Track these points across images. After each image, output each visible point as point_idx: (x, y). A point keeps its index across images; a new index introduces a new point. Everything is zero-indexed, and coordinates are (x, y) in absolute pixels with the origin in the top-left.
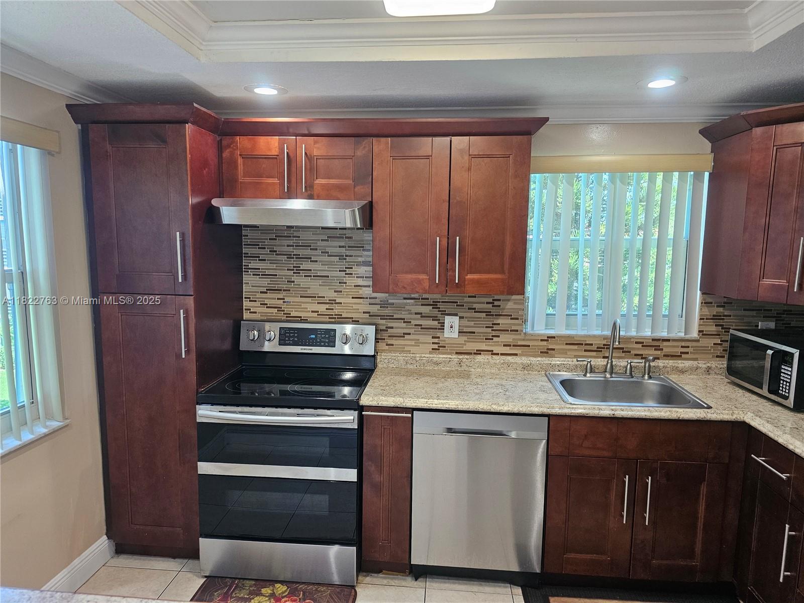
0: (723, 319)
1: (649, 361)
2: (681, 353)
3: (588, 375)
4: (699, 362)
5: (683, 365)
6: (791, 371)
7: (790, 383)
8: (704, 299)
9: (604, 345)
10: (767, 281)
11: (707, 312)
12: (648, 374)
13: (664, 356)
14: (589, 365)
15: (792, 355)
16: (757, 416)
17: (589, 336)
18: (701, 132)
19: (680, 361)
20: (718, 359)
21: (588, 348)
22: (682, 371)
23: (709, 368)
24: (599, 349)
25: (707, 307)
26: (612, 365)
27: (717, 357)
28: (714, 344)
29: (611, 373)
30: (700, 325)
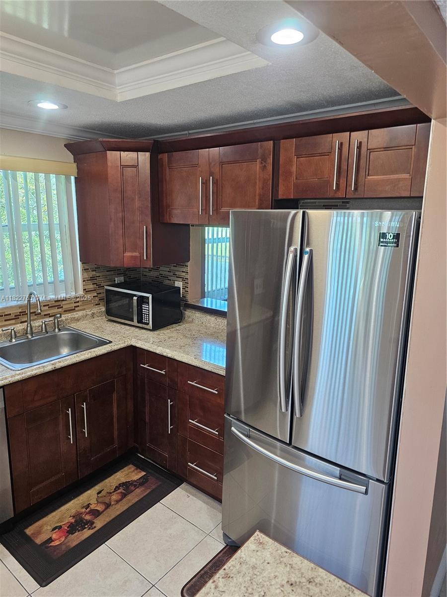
0: (96, 279)
1: (58, 318)
2: (75, 307)
3: (14, 340)
4: (87, 311)
5: (77, 315)
6: (149, 308)
7: (149, 315)
8: (84, 267)
9: (20, 312)
10: (128, 254)
11: (86, 275)
12: (58, 328)
13: (64, 311)
14: (13, 332)
15: (148, 298)
16: (138, 340)
17: (7, 307)
18: (65, 146)
19: (75, 313)
20: (97, 306)
21: (8, 317)
22: (78, 320)
23: (93, 313)
24: (17, 317)
25: (86, 272)
26: (31, 328)
27: (96, 305)
28: (94, 297)
29: (32, 334)
30: (84, 285)
